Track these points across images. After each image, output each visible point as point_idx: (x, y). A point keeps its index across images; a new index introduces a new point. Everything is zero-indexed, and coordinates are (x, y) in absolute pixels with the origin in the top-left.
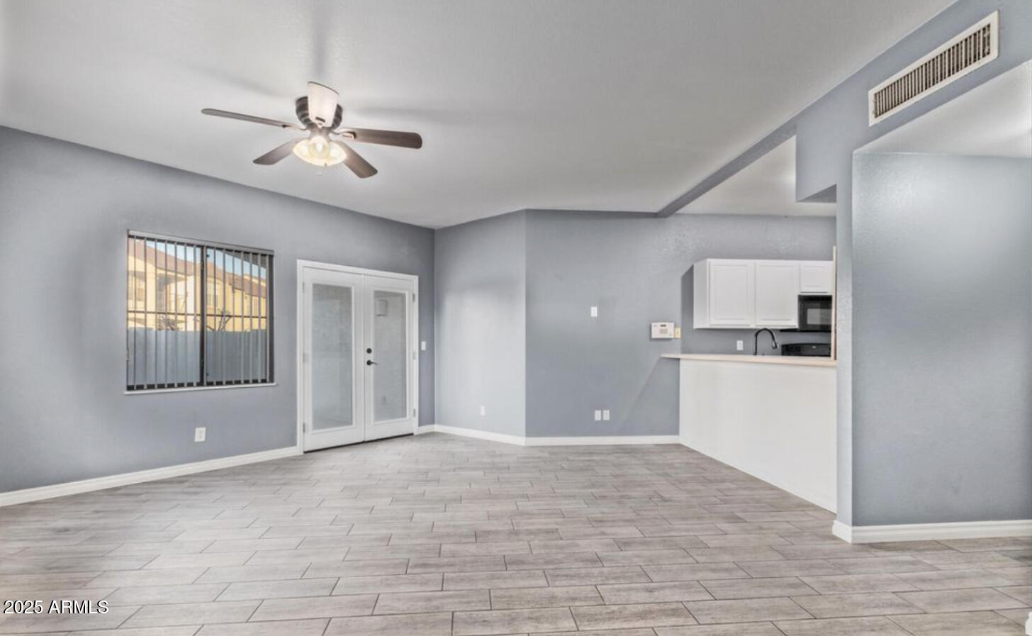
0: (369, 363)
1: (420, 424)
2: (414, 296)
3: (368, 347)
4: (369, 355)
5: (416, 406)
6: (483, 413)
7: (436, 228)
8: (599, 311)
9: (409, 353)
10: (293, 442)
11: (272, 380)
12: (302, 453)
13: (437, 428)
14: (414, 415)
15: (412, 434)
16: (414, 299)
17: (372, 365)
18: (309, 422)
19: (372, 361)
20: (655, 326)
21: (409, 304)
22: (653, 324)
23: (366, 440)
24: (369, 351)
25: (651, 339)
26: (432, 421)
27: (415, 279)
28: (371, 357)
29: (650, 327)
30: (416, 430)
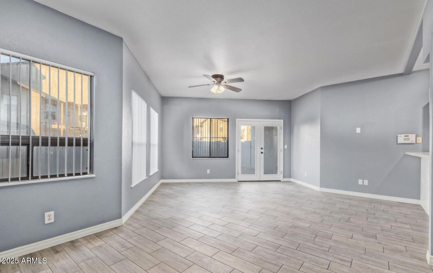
0: (262, 153)
1: (284, 177)
2: (281, 127)
3: (262, 147)
4: (262, 150)
5: (282, 170)
6: (306, 175)
7: (292, 100)
8: (361, 130)
9: (279, 149)
10: (234, 177)
11: (228, 157)
12: (237, 181)
13: (292, 180)
14: (281, 173)
15: (280, 181)
16: (281, 129)
17: (263, 154)
18: (240, 171)
19: (263, 152)
20: (400, 136)
21: (279, 131)
22: (399, 135)
23: (261, 180)
24: (262, 148)
25: (397, 144)
26: (290, 177)
27: (282, 121)
28: (263, 151)
29: (397, 137)
30: (282, 179)
